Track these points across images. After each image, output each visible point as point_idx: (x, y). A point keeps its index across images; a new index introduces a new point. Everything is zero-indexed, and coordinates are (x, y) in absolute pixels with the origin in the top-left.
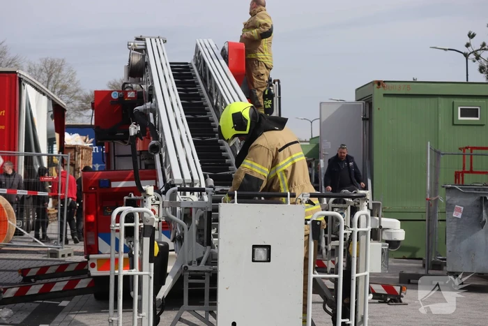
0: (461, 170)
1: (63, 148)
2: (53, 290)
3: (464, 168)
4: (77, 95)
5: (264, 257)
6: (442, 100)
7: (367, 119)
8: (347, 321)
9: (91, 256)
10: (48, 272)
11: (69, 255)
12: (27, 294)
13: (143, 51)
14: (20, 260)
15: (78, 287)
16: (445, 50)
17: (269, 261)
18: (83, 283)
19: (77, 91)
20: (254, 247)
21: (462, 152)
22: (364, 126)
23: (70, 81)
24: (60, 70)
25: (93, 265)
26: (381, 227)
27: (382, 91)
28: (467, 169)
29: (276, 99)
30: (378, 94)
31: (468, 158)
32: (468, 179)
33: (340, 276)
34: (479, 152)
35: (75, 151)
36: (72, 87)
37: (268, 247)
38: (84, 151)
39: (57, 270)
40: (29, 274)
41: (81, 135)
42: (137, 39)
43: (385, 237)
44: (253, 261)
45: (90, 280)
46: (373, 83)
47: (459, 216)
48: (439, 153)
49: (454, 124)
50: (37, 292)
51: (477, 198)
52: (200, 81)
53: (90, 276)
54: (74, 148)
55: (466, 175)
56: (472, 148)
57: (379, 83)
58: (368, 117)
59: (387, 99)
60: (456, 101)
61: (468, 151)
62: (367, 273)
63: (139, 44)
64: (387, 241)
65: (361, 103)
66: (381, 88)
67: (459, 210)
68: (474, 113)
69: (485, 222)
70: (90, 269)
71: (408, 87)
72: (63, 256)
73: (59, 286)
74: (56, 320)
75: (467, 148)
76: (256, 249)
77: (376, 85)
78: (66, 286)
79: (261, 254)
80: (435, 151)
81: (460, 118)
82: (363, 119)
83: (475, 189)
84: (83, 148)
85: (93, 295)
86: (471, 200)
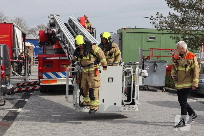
0: (149, 55)
1: (25, 47)
2: (29, 89)
3: (150, 55)
4: (27, 29)
5: (111, 81)
6: (143, 34)
7: (121, 40)
8: (134, 98)
9: (41, 79)
10: (25, 84)
11: (29, 80)
12: (21, 90)
13: (53, 19)
14: (15, 81)
15: (36, 88)
16: (145, 18)
17: (113, 82)
18: (38, 87)
19: (27, 28)
20: (109, 78)
21: (149, 50)
22: (120, 42)
23: (24, 25)
24: (21, 21)
25: (41, 82)
26: (142, 72)
27: (125, 31)
28: (151, 55)
29: (94, 34)
30: (124, 32)
31: (151, 52)
32: (151, 58)
33: (132, 86)
34: (155, 50)
35: (29, 48)
36: (25, 27)
37: (113, 78)
38: (31, 48)
39: (28, 84)
40: (19, 85)
41: (30, 43)
42: (51, 15)
43: (142, 75)
44: (109, 82)
45: (40, 86)
46: (123, 29)
47: (148, 69)
48: (142, 50)
49: (147, 41)
50: (24, 90)
51: (153, 64)
52: (72, 29)
53: (40, 85)
54: (28, 47)
55: (150, 57)
56: (153, 49)
57: (125, 29)
58: (121, 39)
59: (127, 33)
60: (148, 34)
61: (151, 50)
62: (139, 85)
63: (52, 17)
64: (143, 76)
65: (119, 34)
66: (125, 30)
67: (148, 67)
68: (153, 38)
69: (155, 71)
70: (40, 83)
71: (133, 30)
72: (28, 80)
73: (31, 88)
74: (30, 98)
75: (151, 49)
76: (109, 79)
77: (124, 29)
78: (33, 88)
79: (111, 80)
80: (141, 50)
81: (149, 40)
82: (119, 39)
83: (153, 61)
84: (31, 47)
85: (40, 91)
86: (152, 64)
